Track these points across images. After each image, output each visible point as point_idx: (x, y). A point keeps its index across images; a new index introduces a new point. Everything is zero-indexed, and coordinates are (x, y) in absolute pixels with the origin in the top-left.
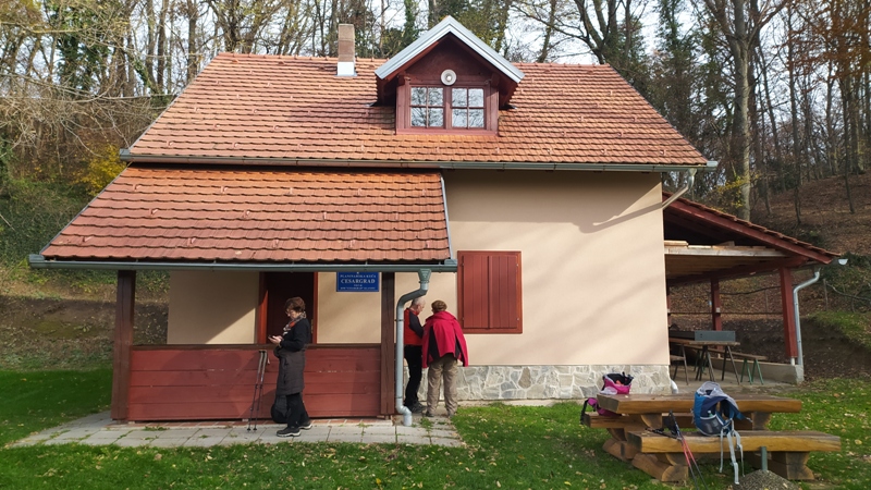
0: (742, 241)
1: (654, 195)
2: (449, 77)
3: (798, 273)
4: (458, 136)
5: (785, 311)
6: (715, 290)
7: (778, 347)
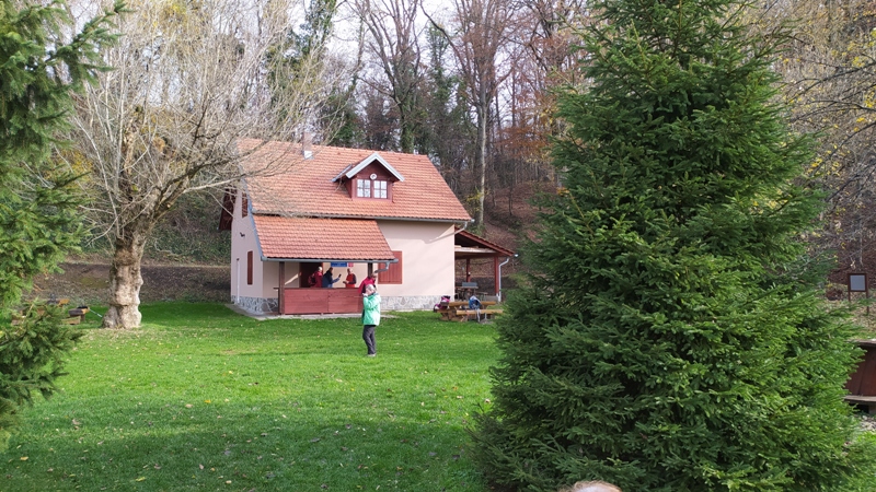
0: (481, 246)
1: (451, 230)
2: (374, 176)
3: (501, 259)
4: (378, 202)
5: (495, 274)
6: (468, 263)
7: (492, 290)
